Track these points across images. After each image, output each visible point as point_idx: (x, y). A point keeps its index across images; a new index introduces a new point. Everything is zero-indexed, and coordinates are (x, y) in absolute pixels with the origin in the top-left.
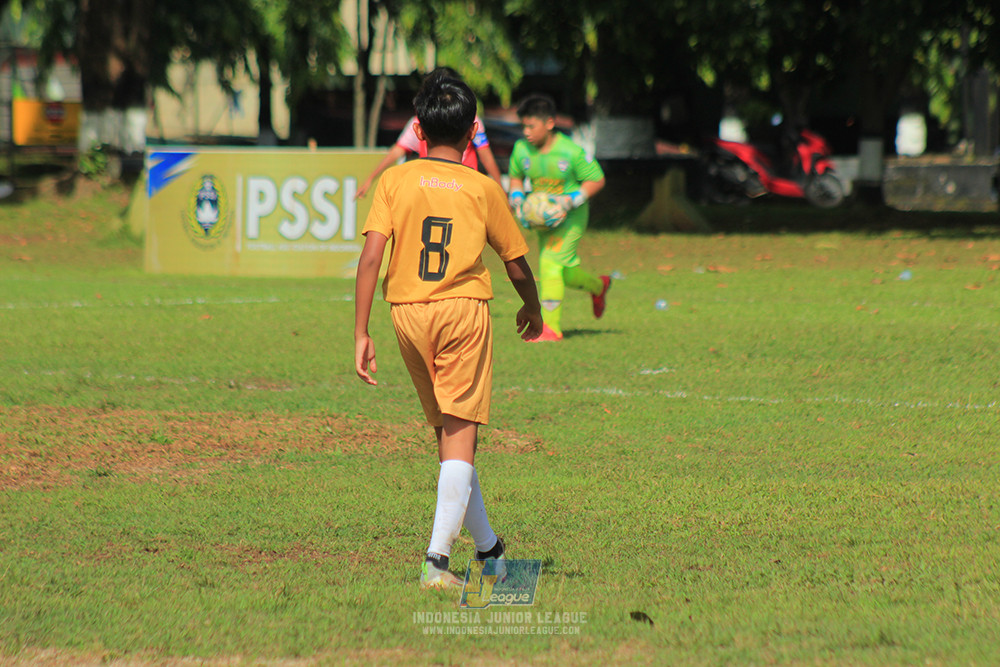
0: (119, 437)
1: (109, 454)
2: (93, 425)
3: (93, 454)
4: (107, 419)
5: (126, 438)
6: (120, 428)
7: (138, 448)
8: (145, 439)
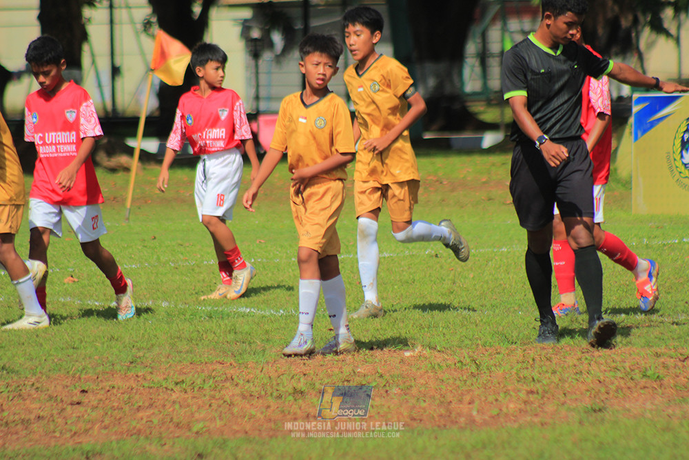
0: (612, 374)
1: (603, 390)
2: (586, 362)
3: (588, 390)
4: (600, 356)
5: (619, 374)
6: (613, 364)
7: (631, 384)
8: (637, 376)
